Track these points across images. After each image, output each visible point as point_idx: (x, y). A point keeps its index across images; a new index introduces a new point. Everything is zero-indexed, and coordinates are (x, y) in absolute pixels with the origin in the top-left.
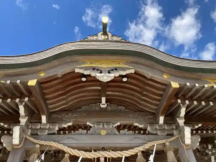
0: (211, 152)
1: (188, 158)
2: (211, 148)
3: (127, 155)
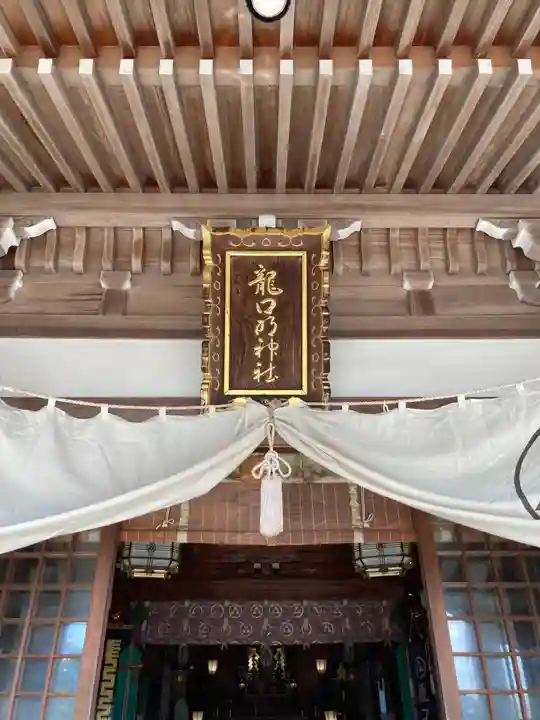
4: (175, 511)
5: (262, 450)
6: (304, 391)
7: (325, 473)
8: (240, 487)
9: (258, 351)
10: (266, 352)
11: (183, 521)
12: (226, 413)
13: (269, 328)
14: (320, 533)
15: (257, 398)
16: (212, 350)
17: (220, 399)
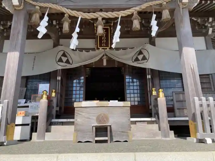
0: (211, 24)
1: (182, 15)
2: (211, 21)
3: (124, 15)
4: (93, 63)
5: (104, 55)
6: (109, 47)
7: (112, 58)
8: (101, 60)
9: (103, 42)
10: (104, 42)
11: (94, 64)
12: (99, 51)
13: (104, 38)
14: (111, 66)
15: (103, 48)
16: (96, 42)
17: (98, 49)
